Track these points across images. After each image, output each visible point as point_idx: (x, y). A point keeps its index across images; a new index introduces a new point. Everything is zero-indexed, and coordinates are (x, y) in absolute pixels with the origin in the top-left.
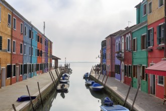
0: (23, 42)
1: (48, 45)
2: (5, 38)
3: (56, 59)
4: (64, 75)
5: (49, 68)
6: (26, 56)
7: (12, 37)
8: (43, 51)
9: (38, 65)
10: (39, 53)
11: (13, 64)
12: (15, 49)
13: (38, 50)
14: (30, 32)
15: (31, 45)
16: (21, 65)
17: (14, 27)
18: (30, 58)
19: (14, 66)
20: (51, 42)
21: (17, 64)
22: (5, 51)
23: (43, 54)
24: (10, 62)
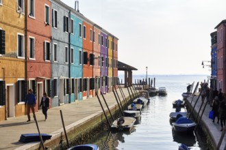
0: (51, 38)
1: (107, 45)
2: (12, 34)
3: (128, 70)
4: (136, 100)
5: (110, 86)
6: (58, 64)
7: (26, 31)
8: (96, 55)
9: (86, 80)
10: (87, 59)
11: (30, 79)
12: (34, 52)
13: (85, 54)
14: (66, 20)
15: (69, 45)
16: (48, 81)
17: (32, 13)
18: (67, 68)
19: (33, 82)
20: (113, 37)
21: (38, 79)
22: (13, 55)
23: (96, 61)
24: (23, 75)
